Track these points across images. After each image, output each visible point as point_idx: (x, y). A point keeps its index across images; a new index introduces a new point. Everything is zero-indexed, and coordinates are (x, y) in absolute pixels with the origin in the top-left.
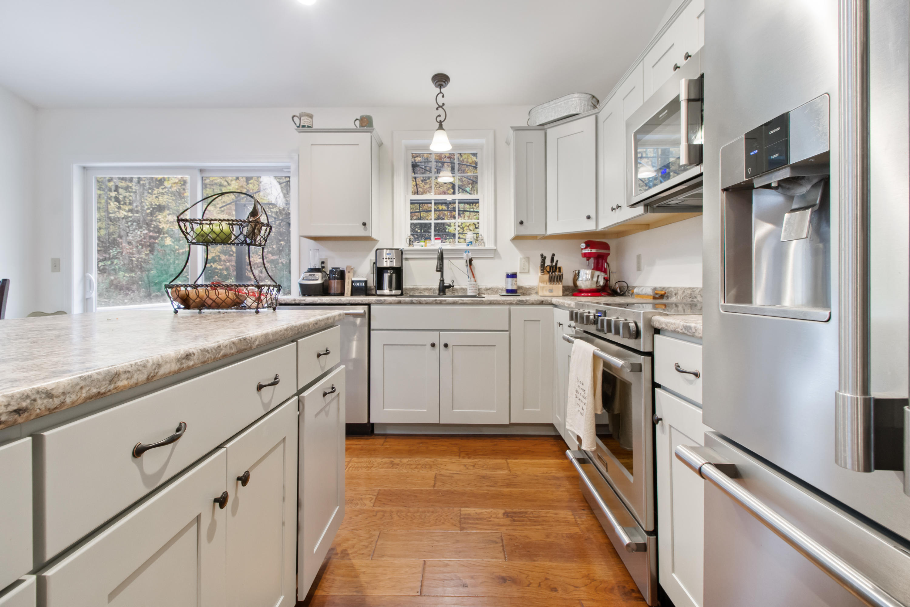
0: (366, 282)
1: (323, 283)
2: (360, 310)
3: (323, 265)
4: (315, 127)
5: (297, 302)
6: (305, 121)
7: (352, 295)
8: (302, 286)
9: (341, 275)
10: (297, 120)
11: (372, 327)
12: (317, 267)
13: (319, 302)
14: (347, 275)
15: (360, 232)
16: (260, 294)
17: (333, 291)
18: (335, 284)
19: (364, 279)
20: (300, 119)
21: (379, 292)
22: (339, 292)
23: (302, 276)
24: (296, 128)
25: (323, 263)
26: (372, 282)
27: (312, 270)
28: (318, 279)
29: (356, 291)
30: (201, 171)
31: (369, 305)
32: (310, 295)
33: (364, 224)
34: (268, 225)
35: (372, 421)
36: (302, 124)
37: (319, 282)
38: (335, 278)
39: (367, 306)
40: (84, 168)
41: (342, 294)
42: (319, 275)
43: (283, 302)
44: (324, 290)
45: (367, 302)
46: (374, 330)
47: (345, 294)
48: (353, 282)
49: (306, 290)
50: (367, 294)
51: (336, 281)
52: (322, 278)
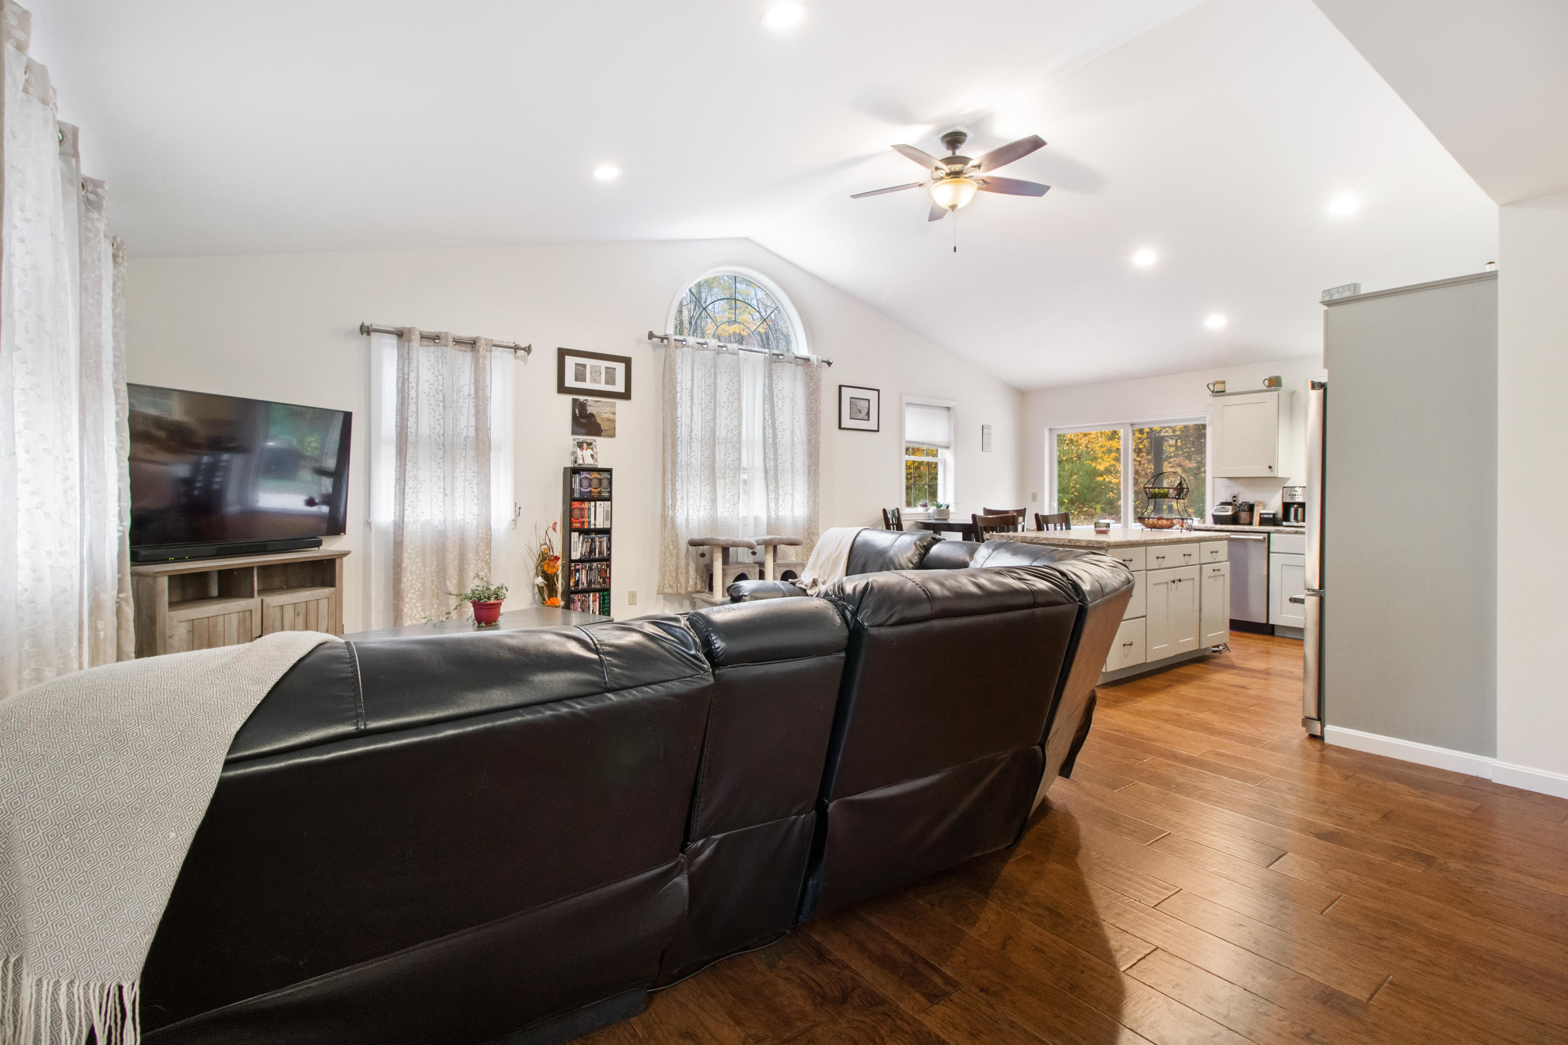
0: (1274, 515)
1: (1233, 515)
2: (1260, 537)
3: (1234, 499)
4: (1227, 391)
5: (1209, 528)
6: (1218, 388)
7: (1261, 524)
8: (1214, 516)
9: (1251, 508)
10: (1211, 387)
11: (1271, 550)
12: (1229, 501)
13: (1226, 529)
14: (1256, 508)
15: (1267, 473)
16: (1183, 523)
17: (1242, 521)
18: (1244, 516)
19: (1273, 512)
20: (1214, 386)
21: (1284, 523)
22: (1248, 522)
23: (1215, 508)
24: (1211, 393)
25: (1234, 497)
26: (1280, 515)
27: (1223, 504)
28: (1229, 511)
29: (1264, 521)
30: (1132, 425)
31: (1269, 533)
32: (1222, 524)
33: (1270, 467)
34: (1187, 488)
35: (1271, 622)
36: (1215, 390)
37: (1230, 513)
38: (1244, 511)
39: (1266, 534)
40: (1050, 429)
41: (1251, 524)
42: (1230, 507)
43: (1197, 528)
44: (1234, 520)
45: (1267, 531)
46: (1273, 553)
47: (1254, 524)
48: (1261, 514)
49: (1218, 519)
50: (1275, 525)
51: (1245, 513)
52: (1233, 510)
